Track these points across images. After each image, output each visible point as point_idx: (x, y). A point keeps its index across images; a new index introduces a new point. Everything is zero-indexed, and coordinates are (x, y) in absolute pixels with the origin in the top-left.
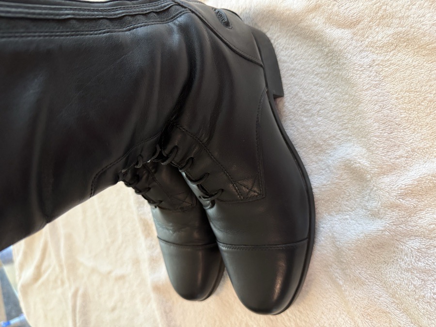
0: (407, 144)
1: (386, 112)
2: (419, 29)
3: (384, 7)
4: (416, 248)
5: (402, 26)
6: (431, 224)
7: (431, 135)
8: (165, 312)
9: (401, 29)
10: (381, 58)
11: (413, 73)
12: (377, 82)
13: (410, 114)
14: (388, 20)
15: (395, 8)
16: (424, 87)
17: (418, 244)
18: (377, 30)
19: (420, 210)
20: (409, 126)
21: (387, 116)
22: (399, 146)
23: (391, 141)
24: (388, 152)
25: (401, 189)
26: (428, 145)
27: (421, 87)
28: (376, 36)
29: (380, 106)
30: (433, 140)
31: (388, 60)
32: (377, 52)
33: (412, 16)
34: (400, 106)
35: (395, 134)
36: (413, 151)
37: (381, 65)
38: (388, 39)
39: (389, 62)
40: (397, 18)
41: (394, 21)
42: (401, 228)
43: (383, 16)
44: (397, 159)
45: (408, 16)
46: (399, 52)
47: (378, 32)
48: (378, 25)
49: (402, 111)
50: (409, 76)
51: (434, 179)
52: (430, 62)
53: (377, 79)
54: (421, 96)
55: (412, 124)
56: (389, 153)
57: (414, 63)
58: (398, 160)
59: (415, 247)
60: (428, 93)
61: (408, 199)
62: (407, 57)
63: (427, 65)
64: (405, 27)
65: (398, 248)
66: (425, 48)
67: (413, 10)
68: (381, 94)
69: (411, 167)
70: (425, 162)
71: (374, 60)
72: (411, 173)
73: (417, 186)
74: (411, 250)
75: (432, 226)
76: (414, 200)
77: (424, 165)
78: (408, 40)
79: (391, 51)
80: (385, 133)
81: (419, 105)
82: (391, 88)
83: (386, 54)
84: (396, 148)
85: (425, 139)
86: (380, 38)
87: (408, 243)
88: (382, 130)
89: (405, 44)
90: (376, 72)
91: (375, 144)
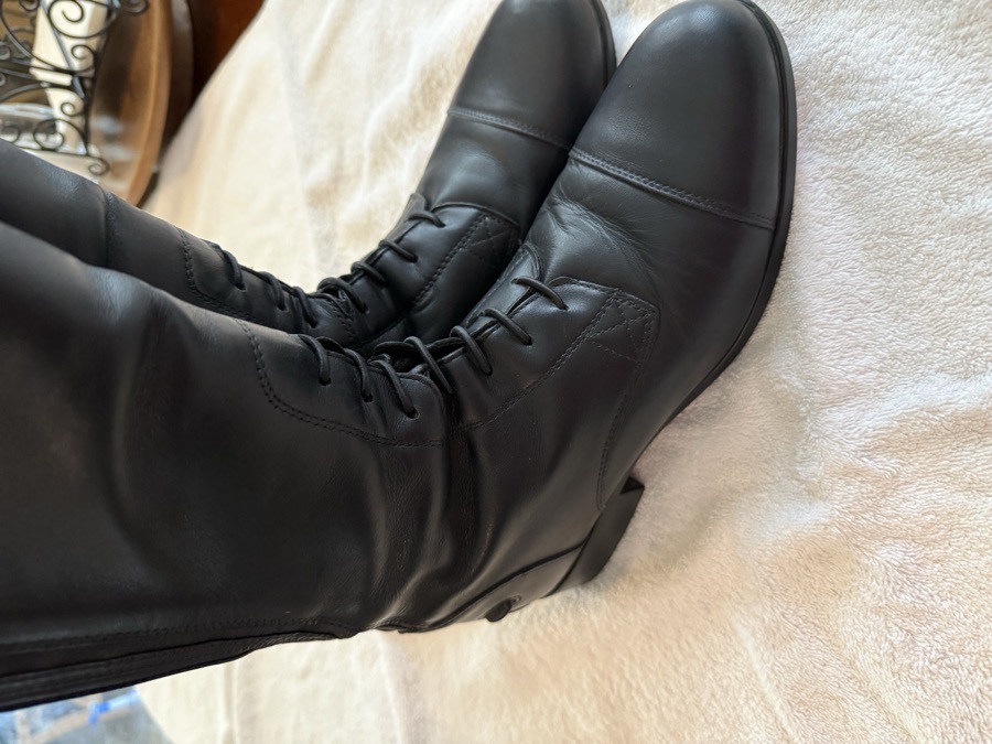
0: (881, 343)
1: (840, 275)
2: (908, 102)
3: (842, 59)
4: (896, 563)
5: (876, 99)
6: (928, 513)
7: (929, 326)
8: (405, 681)
9: (874, 103)
10: (836, 164)
11: (895, 194)
12: (827, 213)
13: (889, 282)
14: (850, 86)
15: (863, 61)
16: (917, 226)
17: (900, 555)
18: (829, 105)
19: (906, 483)
20: (886, 305)
21: (843, 284)
22: (865, 347)
23: (850, 336)
24: (842, 358)
25: (866, 437)
26: (923, 347)
27: (912, 225)
28: (826, 118)
29: (829, 263)
30: (933, 335)
31: (849, 168)
32: (828, 151)
33: (895, 76)
34: (869, 265)
35: (859, 322)
36: (894, 357)
37: (836, 178)
38: (849, 123)
39: (851, 173)
40: (866, 81)
41: (861, 86)
42: (865, 519)
43: (840, 77)
44: (862, 373)
45: (887, 79)
46: (871, 149)
47: (831, 111)
48: (832, 95)
49: (873, 274)
50: (887, 201)
51: (931, 416)
52: (928, 173)
53: (829, 206)
54: (911, 244)
55: (893, 301)
56: (844, 362)
57: (897, 175)
58: (862, 376)
59: (893, 562)
60: (924, 238)
61: (880, 458)
62: (885, 161)
63: (923, 178)
64: (881, 99)
65: (859, 564)
66: (919, 143)
67: (898, 65)
68: (832, 239)
69: (888, 391)
70: (917, 382)
71: (823, 168)
72: (888, 405)
73: (899, 431)
74: (886, 568)
75: (928, 518)
76: (893, 461)
77: (914, 389)
78: (888, 125)
79: (855, 150)
80: (836, 319)
81: (908, 261)
82: (854, 226)
83: (845, 154)
84: (860, 350)
85: (918, 334)
86: (834, 122)
87: (879, 552)
88: (831, 313)
89: (882, 133)
90: (828, 193)
91: (815, 340)
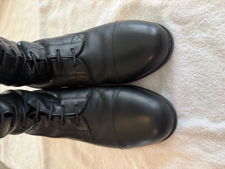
0: (193, 105)
1: (187, 83)
2: (221, 39)
3: (206, 19)
4: (180, 162)
5: (212, 35)
6: (192, 153)
7: (207, 104)
9: (211, 36)
10: (194, 49)
11: (210, 65)
12: (186, 64)
13: (200, 88)
14: (205, 27)
15: (212, 22)
16: (213, 76)
17: (182, 160)
18: (197, 31)
19: (189, 143)
20: (197, 95)
21: (187, 86)
22: (188, 105)
23: (185, 101)
24: (181, 107)
25: (181, 129)
26: (204, 110)
27: (212, 75)
28: (195, 35)
29: (185, 79)
30: (208, 107)
31: (198, 52)
32: (193, 45)
33: (220, 30)
34: (196, 82)
35: (188, 98)
36: (195, 110)
37: (193, 54)
38: (202, 39)
39: (198, 54)
40: (211, 28)
41: (209, 29)
42: (175, 149)
43: (203, 24)
44: (185, 112)
45: (217, 30)
46: (205, 49)
47: (197, 33)
48: (198, 29)
49: (196, 85)
50: (207, 66)
51: (201, 129)
52: (221, 62)
53: (188, 62)
54: (210, 80)
55: (200, 94)
56: (182, 108)
57: (212, 60)
58: (185, 113)
59: (179, 162)
60: (214, 80)
61: (183, 135)
62: (209, 54)
63: (219, 63)
64: (214, 35)
65: (171, 159)
66: (221, 52)
67: (221, 27)
68: (187, 72)
69: (191, 118)
70: (200, 119)
71: (189, 49)
72: (190, 122)
73: (191, 130)
74: (177, 162)
75: (192, 154)
76: (187, 137)
77: (198, 120)
78: (213, 44)
79: (201, 47)
80: (183, 95)
81: (207, 85)
82: (194, 70)
83: (197, 48)
84: (186, 105)
85: (204, 106)
86: (197, 37)
87: (177, 158)
88: (181, 94)
89: (211, 46)
90: (188, 58)
91: (176, 101)
